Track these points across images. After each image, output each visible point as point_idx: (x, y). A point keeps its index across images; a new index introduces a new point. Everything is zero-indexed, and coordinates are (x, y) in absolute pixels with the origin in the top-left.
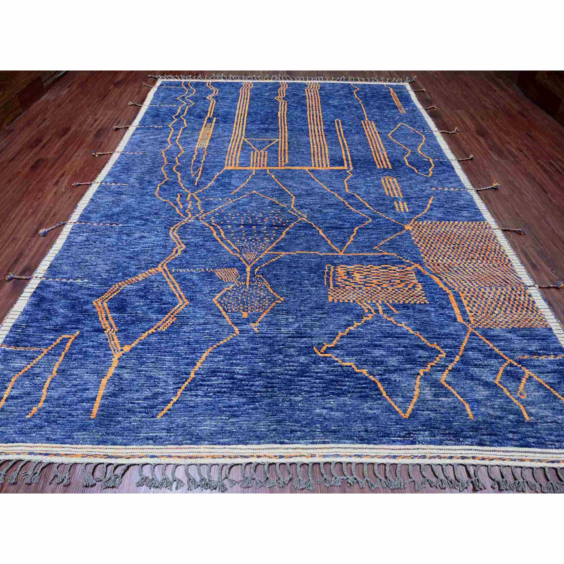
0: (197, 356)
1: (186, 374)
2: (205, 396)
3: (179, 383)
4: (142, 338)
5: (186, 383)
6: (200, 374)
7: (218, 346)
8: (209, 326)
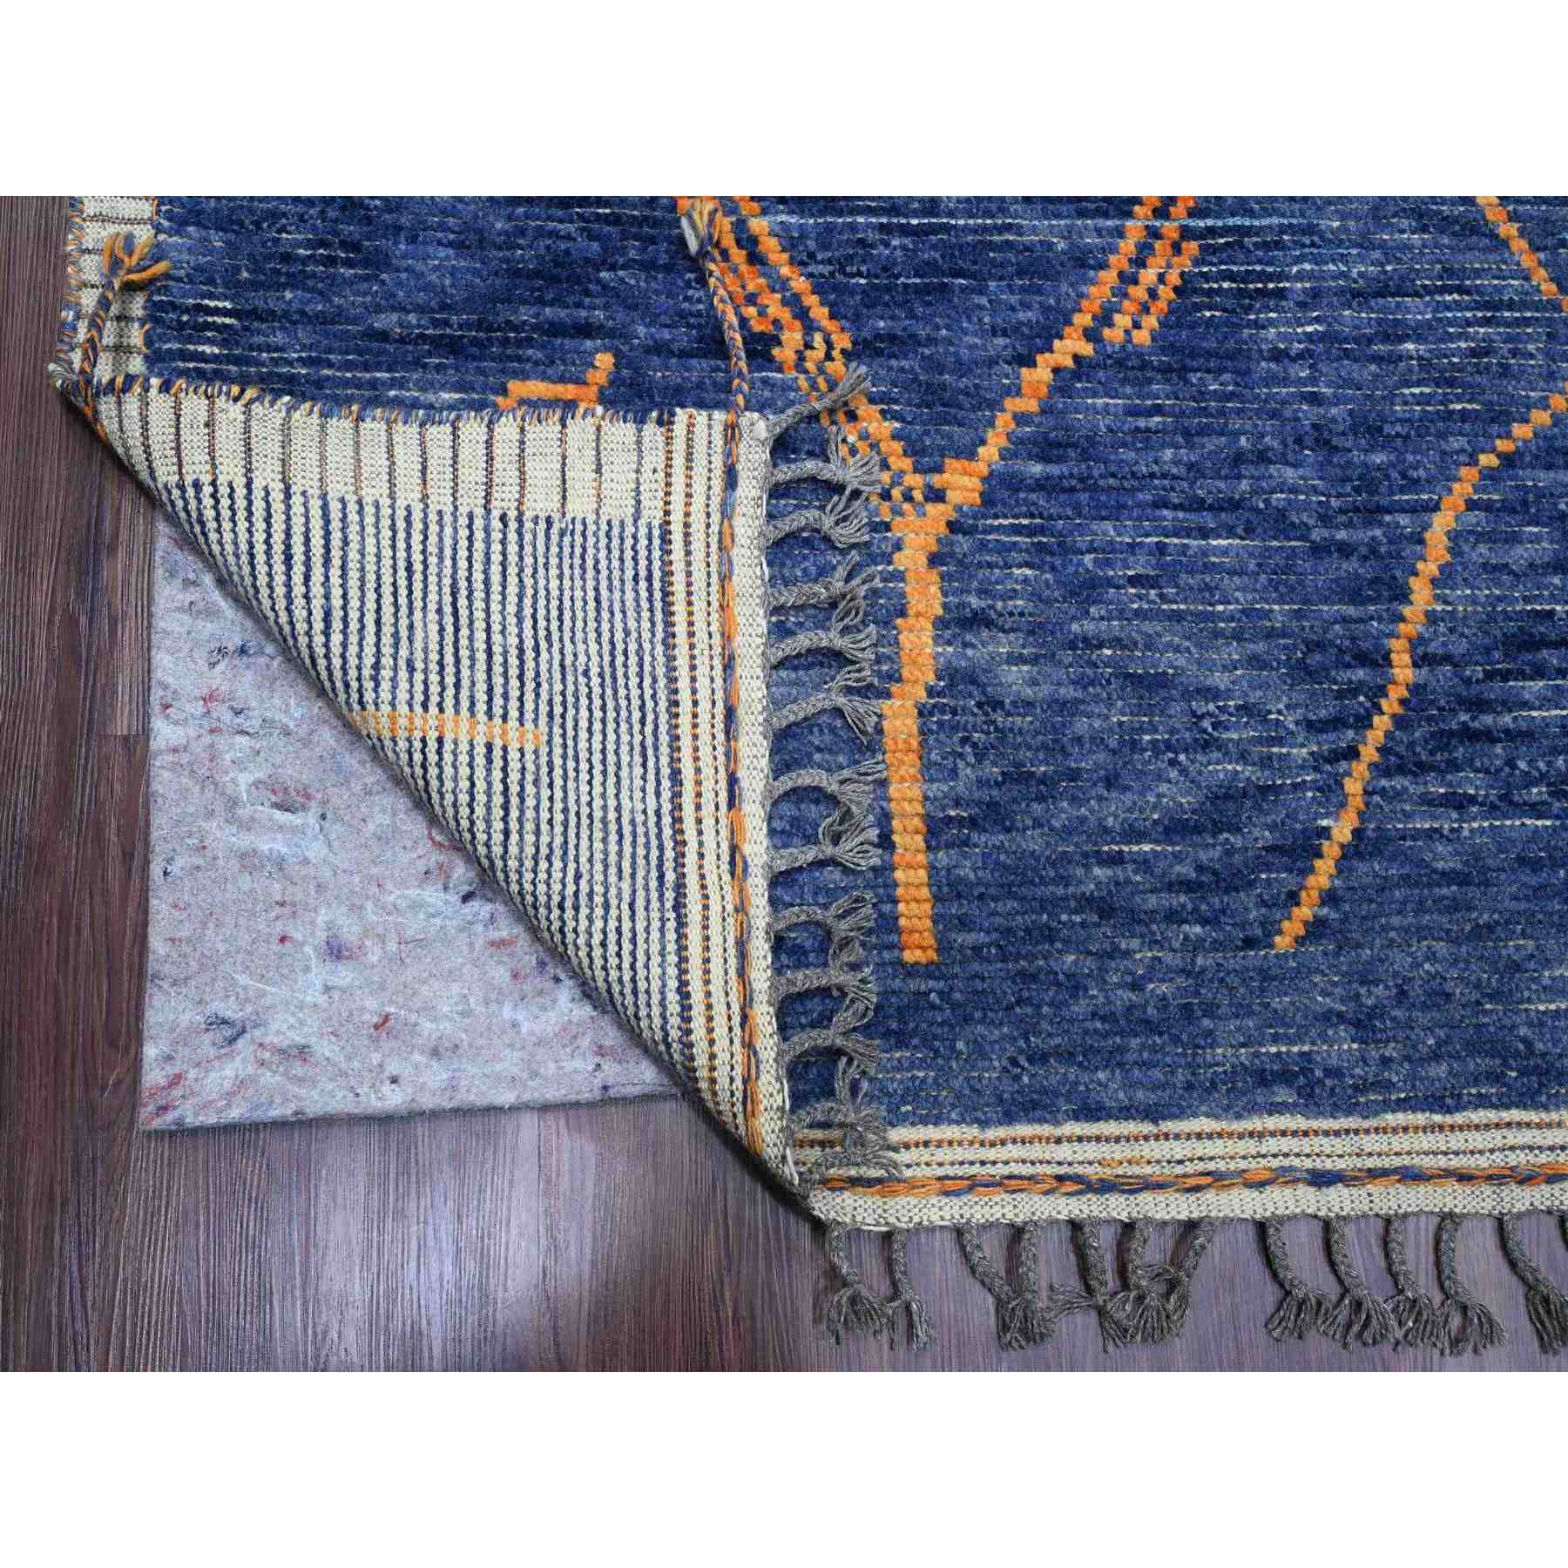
0: (1397, 538)
1: (1363, 659)
2: (1508, 804)
3: (1336, 723)
4: (1030, 405)
5: (1381, 723)
6: (1447, 658)
7: (1508, 460)
8: (1416, 311)
